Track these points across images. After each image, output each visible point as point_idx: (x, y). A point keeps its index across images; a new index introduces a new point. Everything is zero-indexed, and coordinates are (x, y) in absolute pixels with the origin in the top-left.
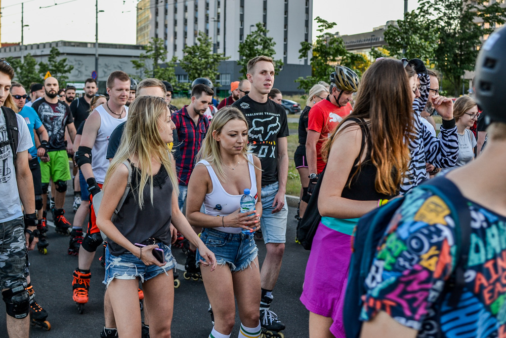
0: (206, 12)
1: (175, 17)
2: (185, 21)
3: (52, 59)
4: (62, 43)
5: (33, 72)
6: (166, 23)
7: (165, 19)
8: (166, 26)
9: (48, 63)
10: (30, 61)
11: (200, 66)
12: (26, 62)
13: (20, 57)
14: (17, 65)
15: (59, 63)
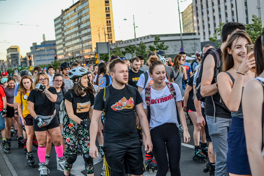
0: (225, 11)
1: (208, 16)
2: (214, 17)
3: (156, 43)
4: (151, 36)
5: (145, 51)
6: (203, 20)
7: (202, 18)
8: (203, 21)
9: (154, 45)
10: (142, 46)
11: (256, 36)
12: (140, 47)
13: (134, 45)
14: (134, 49)
15: (160, 45)
